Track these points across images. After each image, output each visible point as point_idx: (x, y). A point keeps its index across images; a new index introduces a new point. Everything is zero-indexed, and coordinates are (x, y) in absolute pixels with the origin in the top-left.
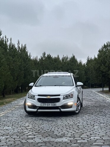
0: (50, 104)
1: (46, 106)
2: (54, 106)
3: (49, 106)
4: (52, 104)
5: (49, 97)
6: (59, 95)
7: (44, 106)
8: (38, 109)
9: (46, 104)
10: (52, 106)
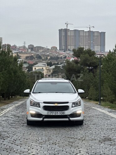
0: (59, 112)
1: (54, 114)
2: (63, 115)
3: (56, 115)
4: (61, 112)
5: (56, 105)
6: (67, 103)
7: (51, 114)
8: (43, 118)
9: (54, 112)
10: (61, 115)
